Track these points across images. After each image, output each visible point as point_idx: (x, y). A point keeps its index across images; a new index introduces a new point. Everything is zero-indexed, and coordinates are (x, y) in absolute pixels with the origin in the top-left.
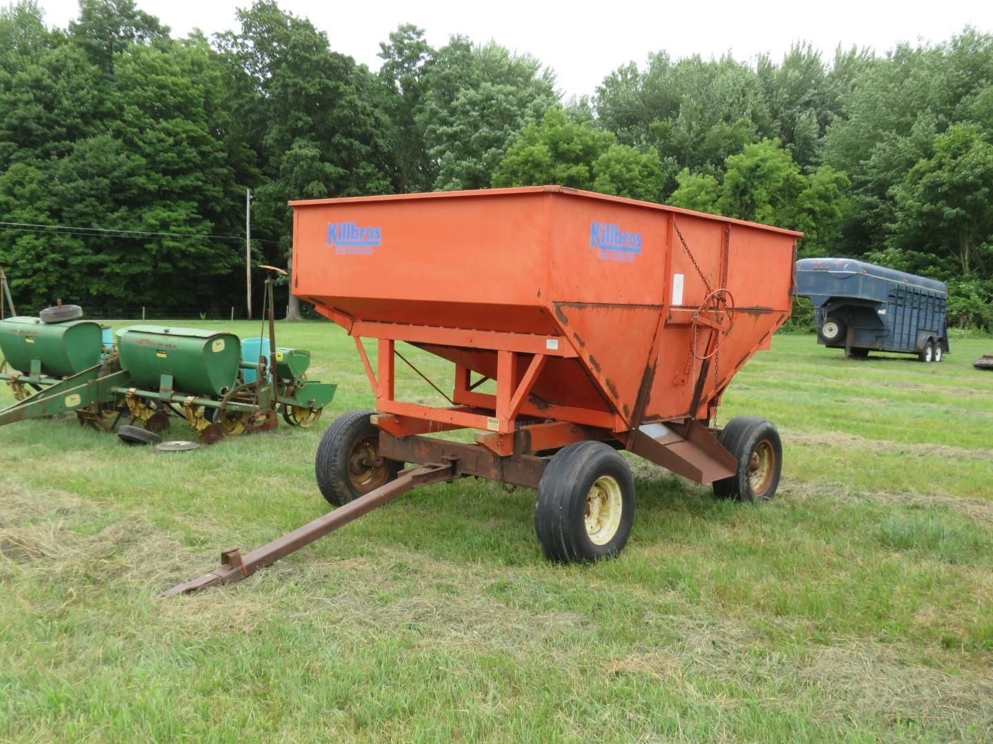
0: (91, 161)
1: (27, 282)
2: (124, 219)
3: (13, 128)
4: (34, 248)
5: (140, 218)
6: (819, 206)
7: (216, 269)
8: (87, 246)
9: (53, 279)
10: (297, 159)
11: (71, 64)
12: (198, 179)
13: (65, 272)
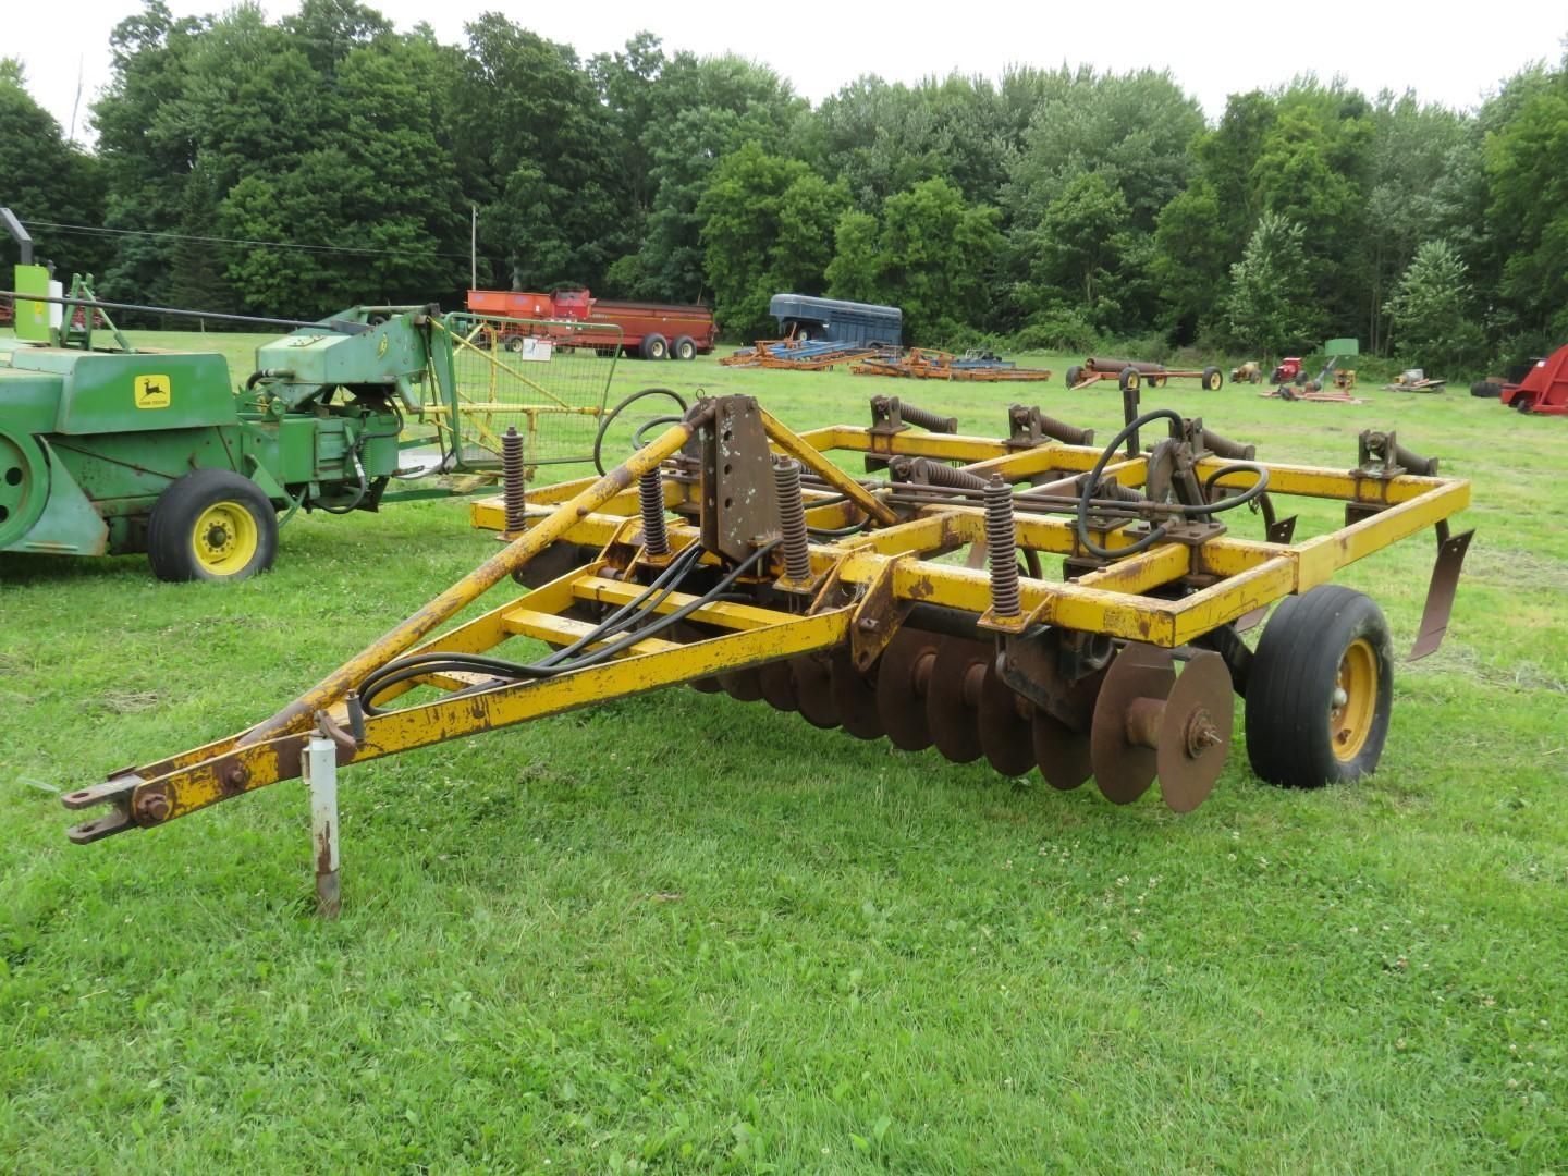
0: (320, 174)
1: (261, 298)
2: (353, 234)
3: (240, 140)
4: (268, 263)
5: (369, 234)
6: (971, 238)
8: (316, 262)
9: (284, 295)
10: (522, 180)
11: (293, 73)
12: (426, 192)
13: (296, 287)
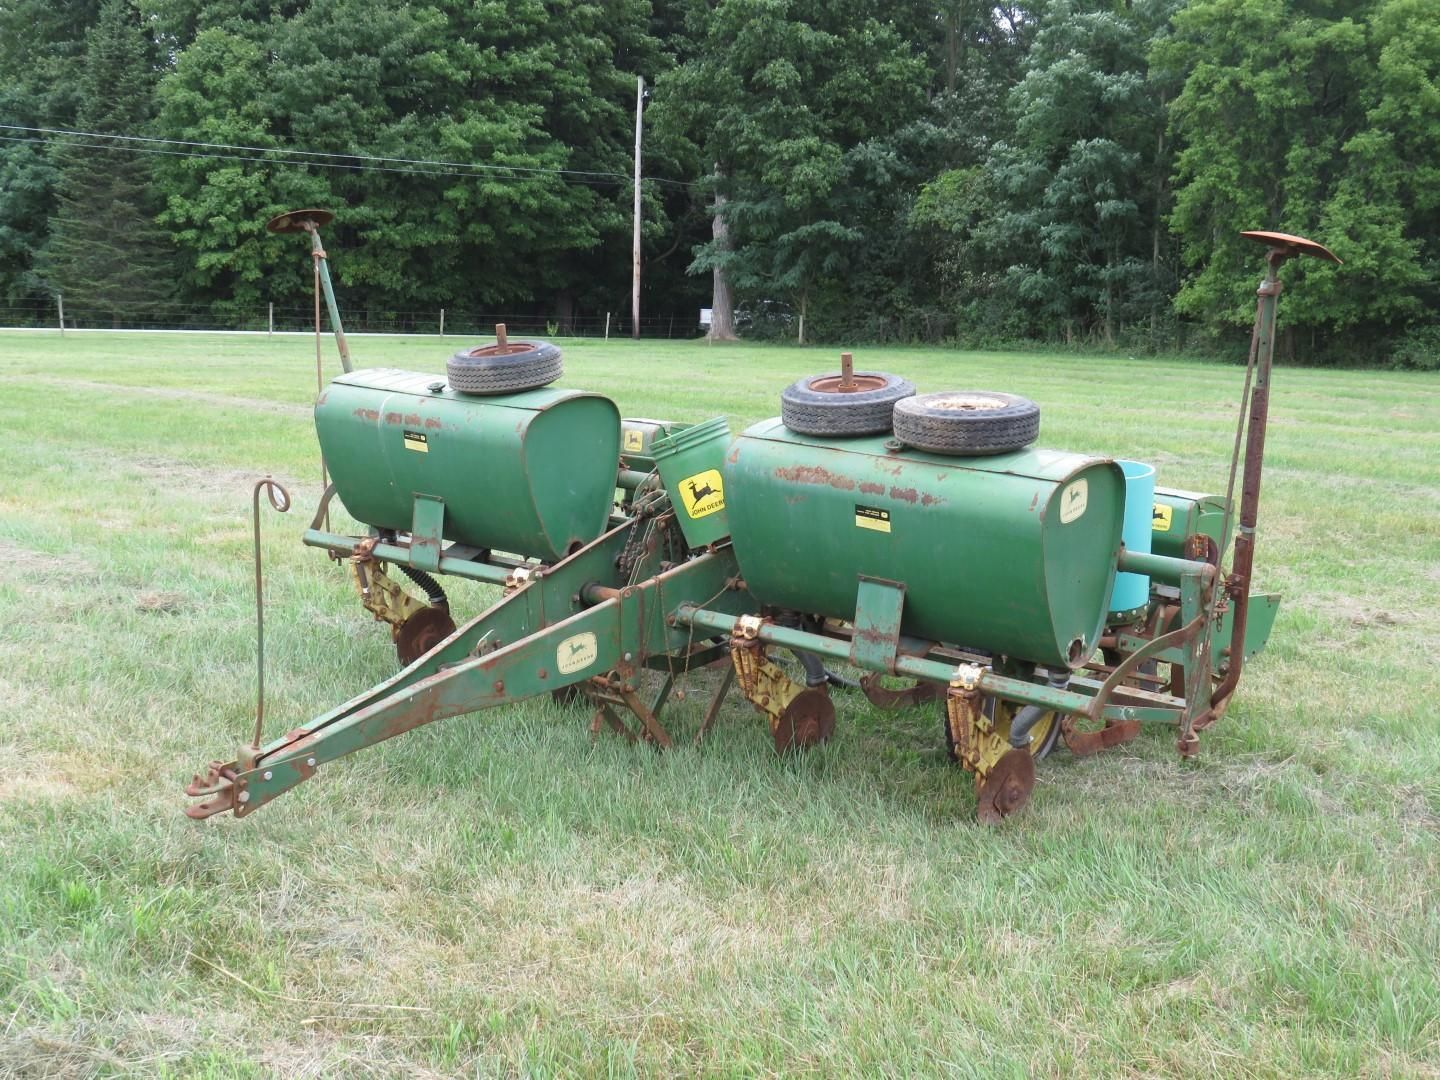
0: (344, 22)
1: (226, 258)
2: (408, 138)
4: (241, 191)
5: (436, 136)
7: (574, 237)
8: (335, 191)
9: (273, 253)
10: (745, 13)
12: (544, 58)
